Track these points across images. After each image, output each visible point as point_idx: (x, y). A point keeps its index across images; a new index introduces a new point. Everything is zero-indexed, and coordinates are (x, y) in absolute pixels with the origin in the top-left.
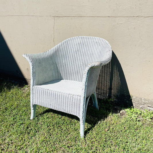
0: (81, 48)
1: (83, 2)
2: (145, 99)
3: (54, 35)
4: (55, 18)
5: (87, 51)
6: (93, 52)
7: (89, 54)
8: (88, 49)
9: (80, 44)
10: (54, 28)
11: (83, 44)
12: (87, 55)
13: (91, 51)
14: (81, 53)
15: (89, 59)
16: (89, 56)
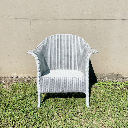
0: (60, 43)
1: (57, 8)
2: (104, 75)
3: (30, 35)
4: (31, 20)
5: (65, 45)
6: (71, 46)
7: (67, 47)
8: (66, 44)
9: (59, 40)
10: (30, 28)
11: (61, 40)
12: (66, 48)
13: (69, 45)
14: (61, 47)
15: (68, 51)
16: (67, 49)
